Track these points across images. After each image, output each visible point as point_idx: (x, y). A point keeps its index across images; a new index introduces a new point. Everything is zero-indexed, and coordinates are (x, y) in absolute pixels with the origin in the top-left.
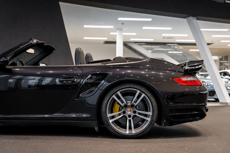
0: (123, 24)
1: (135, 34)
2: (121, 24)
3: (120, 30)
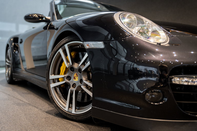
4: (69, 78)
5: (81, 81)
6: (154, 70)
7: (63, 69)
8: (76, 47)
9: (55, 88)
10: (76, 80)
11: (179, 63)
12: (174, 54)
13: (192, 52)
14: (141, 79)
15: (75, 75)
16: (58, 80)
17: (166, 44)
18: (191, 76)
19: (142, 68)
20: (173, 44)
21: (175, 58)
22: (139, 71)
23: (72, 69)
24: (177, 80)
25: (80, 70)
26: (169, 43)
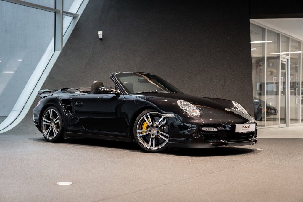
4: (150, 131)
5: (158, 132)
6: (195, 126)
7: (145, 126)
8: (155, 115)
9: (140, 137)
10: (154, 132)
11: (204, 123)
12: (202, 120)
13: (211, 119)
14: (189, 129)
15: (154, 129)
16: (141, 133)
17: (199, 116)
18: (210, 128)
19: (190, 125)
20: (201, 116)
21: (202, 122)
22: (188, 126)
23: (152, 126)
24: (203, 129)
25: (157, 127)
26: (200, 116)
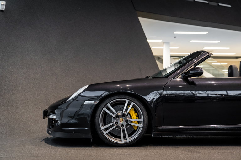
0: (175, 37)
1: (177, 48)
2: (173, 38)
3: (168, 43)
